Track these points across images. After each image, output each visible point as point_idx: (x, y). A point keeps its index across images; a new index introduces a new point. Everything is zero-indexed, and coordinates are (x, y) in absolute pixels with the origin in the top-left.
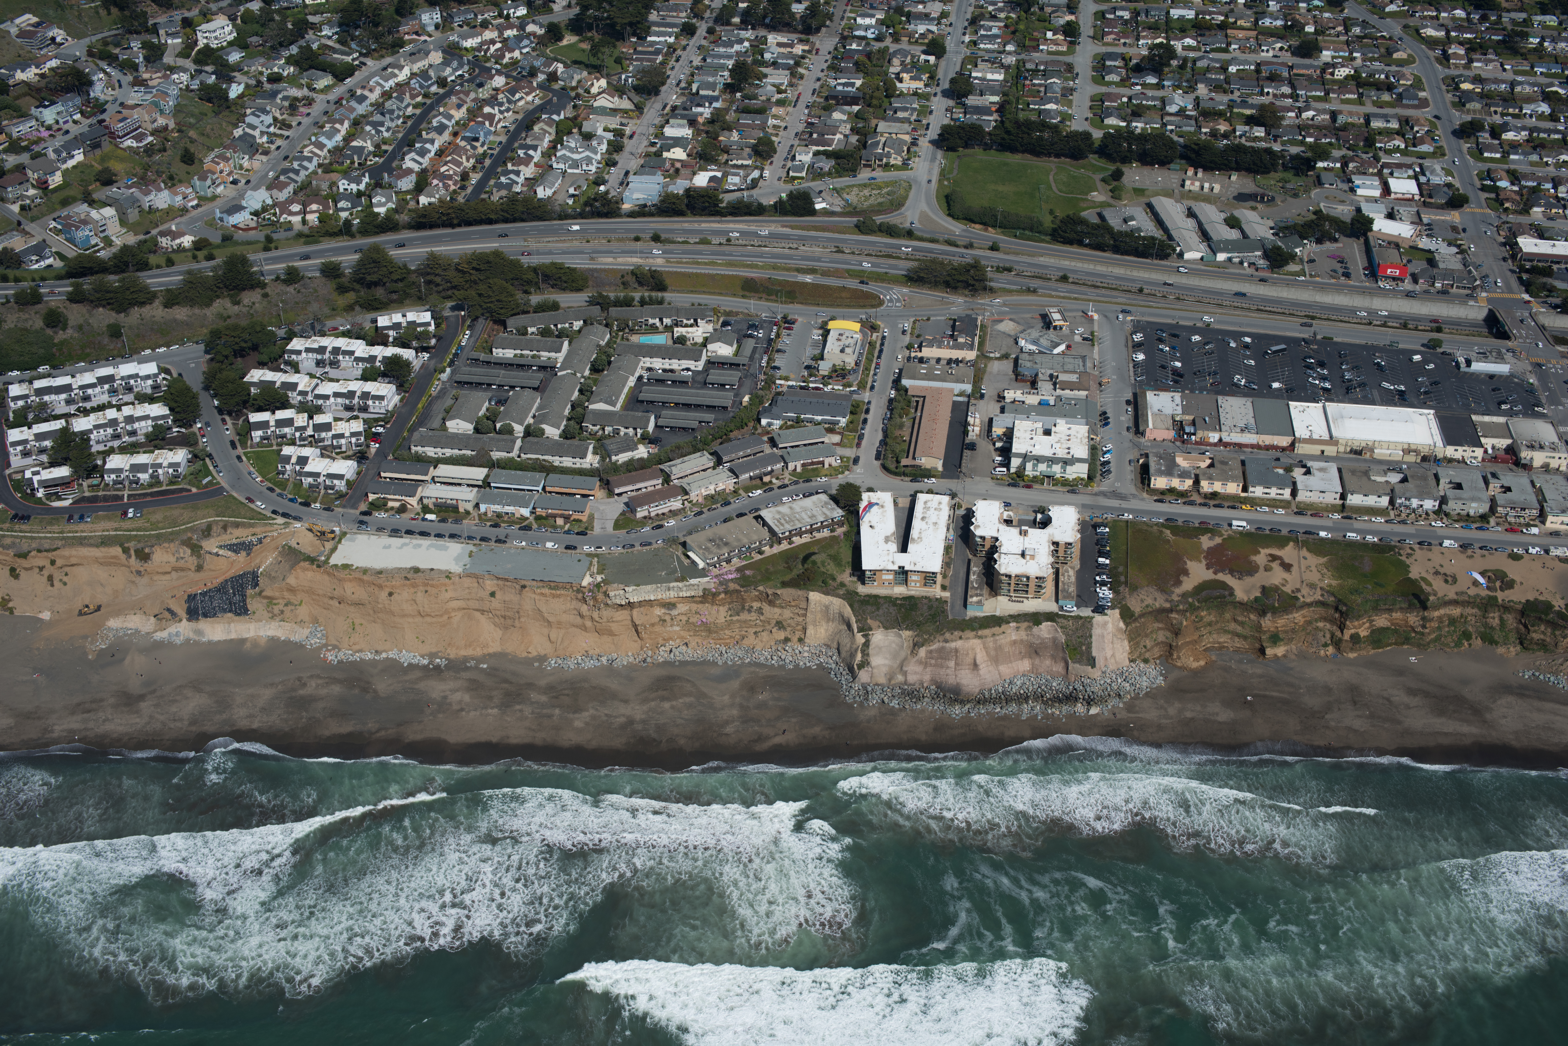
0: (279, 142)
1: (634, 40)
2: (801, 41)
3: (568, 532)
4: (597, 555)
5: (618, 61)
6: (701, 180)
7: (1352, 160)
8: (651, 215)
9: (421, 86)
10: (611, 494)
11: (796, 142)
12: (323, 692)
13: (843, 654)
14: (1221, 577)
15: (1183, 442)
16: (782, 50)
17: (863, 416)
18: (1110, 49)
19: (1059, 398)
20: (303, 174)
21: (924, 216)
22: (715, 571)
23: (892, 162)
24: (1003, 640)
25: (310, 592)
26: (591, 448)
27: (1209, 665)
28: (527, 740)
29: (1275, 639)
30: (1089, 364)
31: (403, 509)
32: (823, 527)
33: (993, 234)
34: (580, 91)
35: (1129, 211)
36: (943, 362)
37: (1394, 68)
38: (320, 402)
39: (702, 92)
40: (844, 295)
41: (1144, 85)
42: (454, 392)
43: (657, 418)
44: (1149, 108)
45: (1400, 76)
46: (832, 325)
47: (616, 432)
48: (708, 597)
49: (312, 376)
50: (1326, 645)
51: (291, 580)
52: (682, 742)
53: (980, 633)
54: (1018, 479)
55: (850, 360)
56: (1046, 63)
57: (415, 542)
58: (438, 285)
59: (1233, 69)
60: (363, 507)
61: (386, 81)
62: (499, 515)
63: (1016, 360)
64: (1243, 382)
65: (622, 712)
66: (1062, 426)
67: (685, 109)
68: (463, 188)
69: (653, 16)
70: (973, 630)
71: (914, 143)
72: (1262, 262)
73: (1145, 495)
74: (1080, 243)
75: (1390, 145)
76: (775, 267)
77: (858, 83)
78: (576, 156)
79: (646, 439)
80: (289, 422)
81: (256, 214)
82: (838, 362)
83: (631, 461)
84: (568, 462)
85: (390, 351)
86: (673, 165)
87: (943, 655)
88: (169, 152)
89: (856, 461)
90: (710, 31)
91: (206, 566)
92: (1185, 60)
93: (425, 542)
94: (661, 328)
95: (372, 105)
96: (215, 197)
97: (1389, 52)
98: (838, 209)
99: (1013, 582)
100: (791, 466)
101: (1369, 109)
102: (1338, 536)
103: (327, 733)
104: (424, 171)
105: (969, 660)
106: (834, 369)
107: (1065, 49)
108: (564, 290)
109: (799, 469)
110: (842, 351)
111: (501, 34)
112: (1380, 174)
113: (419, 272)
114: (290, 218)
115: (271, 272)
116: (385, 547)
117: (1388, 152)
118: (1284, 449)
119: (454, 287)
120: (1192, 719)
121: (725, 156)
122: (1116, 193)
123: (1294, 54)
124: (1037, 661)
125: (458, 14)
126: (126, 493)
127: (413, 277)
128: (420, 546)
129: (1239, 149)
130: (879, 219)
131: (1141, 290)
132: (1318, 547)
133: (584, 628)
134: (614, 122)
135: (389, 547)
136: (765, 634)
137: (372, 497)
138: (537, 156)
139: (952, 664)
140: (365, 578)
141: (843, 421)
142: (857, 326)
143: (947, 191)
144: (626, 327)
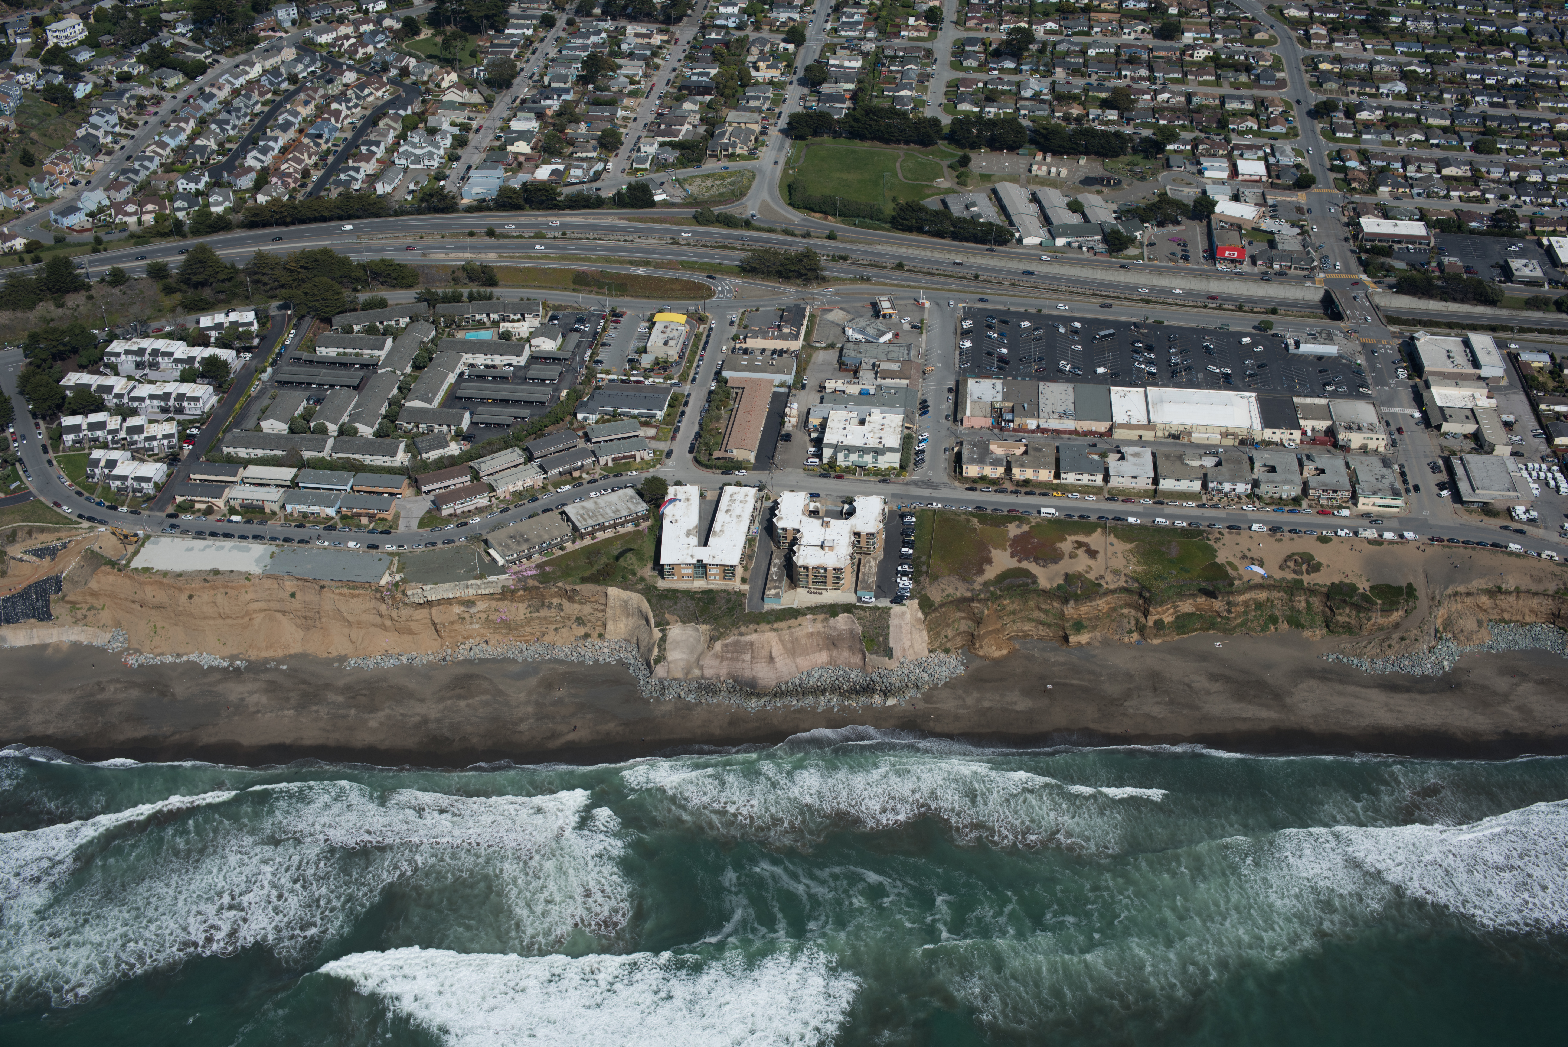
0: (124, 142)
1: (492, 32)
2: (660, 31)
3: (372, 531)
4: (398, 554)
5: (473, 54)
6: (543, 173)
7: (1202, 142)
8: (489, 209)
9: (271, 83)
10: (419, 492)
11: (645, 133)
12: (121, 696)
13: (642, 649)
14: (1025, 565)
15: (1001, 429)
16: (640, 41)
17: (682, 408)
18: (972, 34)
19: (879, 387)
20: (143, 174)
21: (764, 206)
22: (515, 568)
23: (738, 151)
24: (799, 632)
25: (113, 596)
26: (402, 446)
27: (1013, 654)
28: (320, 741)
29: (1079, 627)
30: (913, 352)
31: (209, 511)
32: (628, 522)
33: (832, 222)
34: (431, 86)
35: (971, 197)
36: (768, 353)
37: (1255, 49)
38: (136, 404)
39: (553, 85)
40: (675, 287)
41: (1002, 70)
42: (272, 392)
43: (471, 414)
44: (1003, 93)
45: (1258, 57)
46: (658, 317)
47: (431, 429)
48: (506, 594)
49: (130, 378)
50: (1130, 632)
51: (93, 585)
52: (475, 740)
53: (775, 625)
54: (830, 470)
55: (673, 353)
56: (905, 50)
57: (218, 543)
58: (265, 284)
59: (1092, 52)
60: (170, 509)
61: (237, 78)
62: (305, 515)
63: (842, 349)
64: (1068, 368)
65: (417, 710)
66: (876, 415)
67: (534, 102)
68: (303, 185)
69: (514, 9)
70: (768, 622)
71: (764, 132)
72: (1100, 246)
73: (957, 483)
74: (920, 230)
75: (1243, 127)
76: (608, 260)
77: (713, 72)
78: (418, 152)
79: (460, 436)
80: (101, 425)
81: (91, 215)
82: (661, 355)
83: (441, 458)
84: (378, 460)
85: (208, 352)
86: (516, 159)
87: (738, 649)
88: (8, 154)
89: (669, 454)
90: (570, 22)
91: (10, 572)
92: (1044, 44)
93: (228, 544)
94: (488, 324)
95: (220, 103)
96: (53, 199)
97: (1251, 33)
98: (678, 200)
99: (810, 574)
100: (602, 461)
101: (1226, 90)
102: (1147, 521)
103: (121, 737)
104: (264, 169)
105: (765, 653)
106: (657, 362)
107: (926, 34)
108: (394, 286)
109: (610, 464)
110: (666, 343)
111: (357, 29)
112: (1229, 155)
113: (248, 272)
114: (125, 219)
115: (96, 274)
116: (187, 550)
117: (1241, 134)
118: (1101, 435)
119: (282, 286)
120: (990, 708)
121: (571, 149)
122: (962, 179)
123: (1155, 36)
124: (835, 653)
125: (315, 10)
127: (241, 277)
128: (222, 548)
129: (1091, 133)
130: (717, 210)
131: (976, 277)
132: (1125, 532)
133: (384, 627)
134: (460, 117)
135: (192, 549)
136: (564, 630)
137: (179, 499)
138: (380, 152)
139: (748, 657)
140: (165, 581)
141: (660, 415)
142: (683, 318)
143: (791, 180)
144: (453, 323)
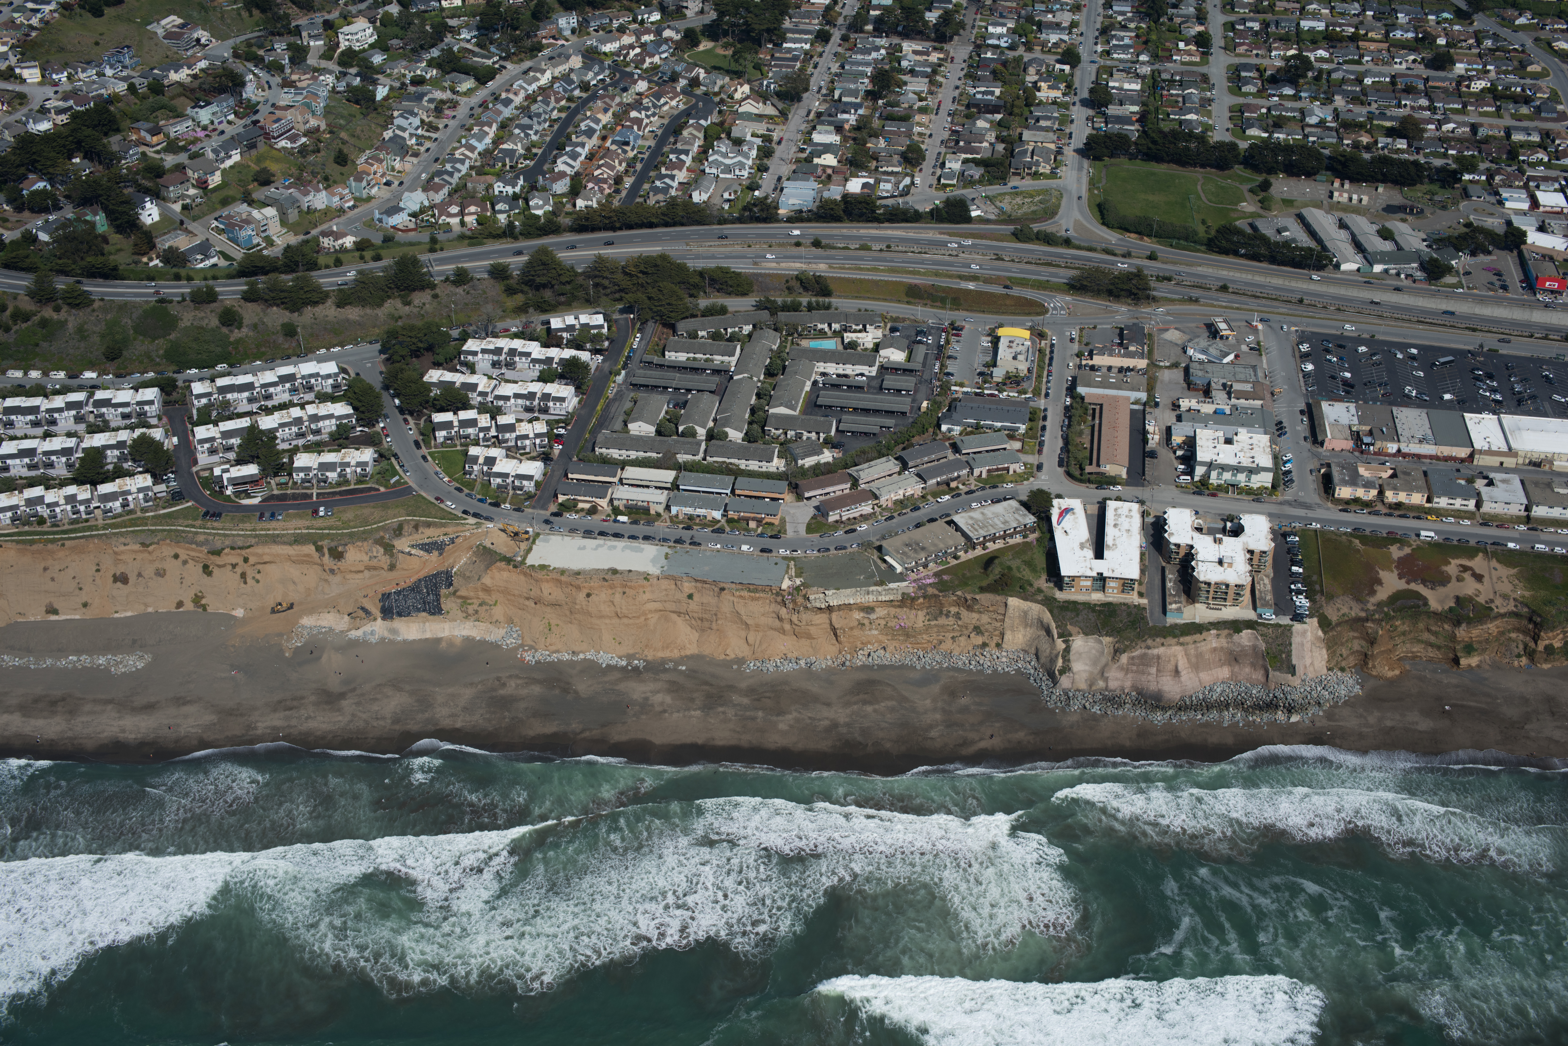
0: (428, 144)
1: (770, 46)
2: (935, 49)
3: (761, 535)
4: (793, 559)
5: (757, 67)
6: (855, 186)
7: (1497, 172)
8: (809, 220)
9: (565, 90)
10: (800, 497)
11: (943, 150)
12: (524, 692)
13: (1043, 660)
14: (1413, 586)
15: (1362, 452)
16: (918, 58)
17: (1041, 423)
18: (1243, 60)
19: (1235, 408)
20: (457, 175)
21: (1077, 224)
22: (913, 576)
23: (1041, 170)
24: (1204, 647)
25: (505, 592)
26: (776, 452)
27: (1404, 674)
28: (733, 742)
29: (1469, 649)
30: (1260, 374)
31: (593, 511)
32: (1015, 532)
33: (1149, 244)
34: (723, 96)
35: (1281, 222)
36: (1115, 370)
37: (1528, 81)
38: (501, 403)
39: (844, 99)
40: (1008, 302)
41: (1281, 96)
42: (632, 394)
43: (839, 422)
44: (1289, 119)
45: (1537, 89)
46: (1001, 332)
47: (799, 436)
48: (906, 601)
49: (490, 378)
50: (1519, 656)
51: (487, 580)
52: (888, 745)
53: (1182, 640)
54: (1203, 487)
55: (1023, 367)
56: (1182, 74)
57: (609, 543)
58: (605, 288)
59: (1368, 81)
60: (553, 508)
61: (530, 84)
62: (691, 518)
63: (1187, 369)
64: (1414, 393)
65: (826, 715)
66: (1243, 435)
67: (830, 115)
68: (617, 191)
69: (787, 24)
70: (1175, 636)
71: (1059, 152)
72: (1419, 273)
73: (1329, 504)
74: (1236, 254)
75: (1534, 158)
76: (937, 274)
77: (997, 92)
78: (728, 161)
79: (830, 443)
80: (473, 423)
81: (414, 215)
82: (1011, 369)
83: (818, 465)
84: (754, 465)
85: (568, 353)
86: (824, 171)
87: (1145, 661)
88: (322, 153)
89: (1040, 467)
90: (845, 38)
91: (398, 566)
92: (1321, 71)
93: (620, 544)
94: (829, 333)
95: (517, 108)
96: (370, 198)
97: (1523, 65)
98: (992, 217)
99: (1212, 590)
100: (976, 472)
101: (1508, 122)
102: (1527, 547)
103: (531, 733)
104: (577, 174)
105: (1170, 667)
106: (1008, 376)
107: (1198, 59)
108: (729, 294)
109: (984, 476)
110: (1015, 358)
111: (638, 39)
112: (1526, 186)
113: (587, 275)
114: (448, 220)
115: (440, 273)
116: (580, 548)
117: (1532, 165)
118: (1462, 461)
119: (621, 290)
120: (1393, 728)
121: (874, 163)
122: (1265, 204)
123: (1427, 66)
124: (1236, 669)
125: (595, 18)
126: (315, 492)
127: (580, 280)
128: (615, 547)
129: (1384, 161)
130: (1036, 227)
131: (1301, 301)
132: (1508, 558)
133: (783, 632)
134: (761, 128)
135: (584, 548)
136: (962, 639)
137: (561, 498)
138: (688, 160)
139: (1153, 670)
140: (563, 578)
141: (1023, 428)
142: (1026, 334)
143: (1098, 201)
144: (793, 332)
